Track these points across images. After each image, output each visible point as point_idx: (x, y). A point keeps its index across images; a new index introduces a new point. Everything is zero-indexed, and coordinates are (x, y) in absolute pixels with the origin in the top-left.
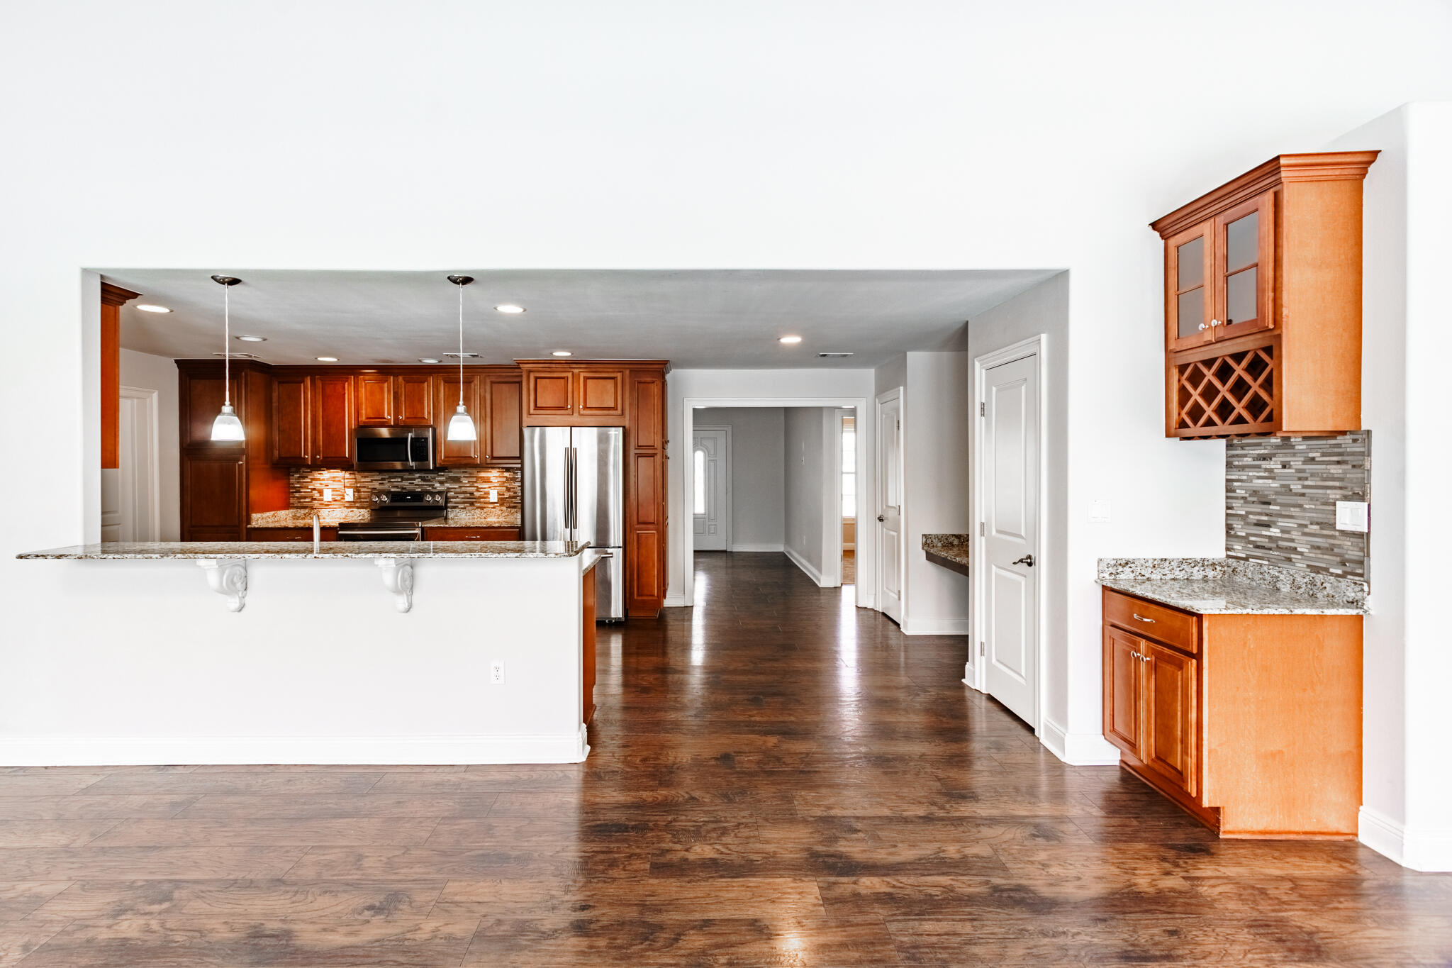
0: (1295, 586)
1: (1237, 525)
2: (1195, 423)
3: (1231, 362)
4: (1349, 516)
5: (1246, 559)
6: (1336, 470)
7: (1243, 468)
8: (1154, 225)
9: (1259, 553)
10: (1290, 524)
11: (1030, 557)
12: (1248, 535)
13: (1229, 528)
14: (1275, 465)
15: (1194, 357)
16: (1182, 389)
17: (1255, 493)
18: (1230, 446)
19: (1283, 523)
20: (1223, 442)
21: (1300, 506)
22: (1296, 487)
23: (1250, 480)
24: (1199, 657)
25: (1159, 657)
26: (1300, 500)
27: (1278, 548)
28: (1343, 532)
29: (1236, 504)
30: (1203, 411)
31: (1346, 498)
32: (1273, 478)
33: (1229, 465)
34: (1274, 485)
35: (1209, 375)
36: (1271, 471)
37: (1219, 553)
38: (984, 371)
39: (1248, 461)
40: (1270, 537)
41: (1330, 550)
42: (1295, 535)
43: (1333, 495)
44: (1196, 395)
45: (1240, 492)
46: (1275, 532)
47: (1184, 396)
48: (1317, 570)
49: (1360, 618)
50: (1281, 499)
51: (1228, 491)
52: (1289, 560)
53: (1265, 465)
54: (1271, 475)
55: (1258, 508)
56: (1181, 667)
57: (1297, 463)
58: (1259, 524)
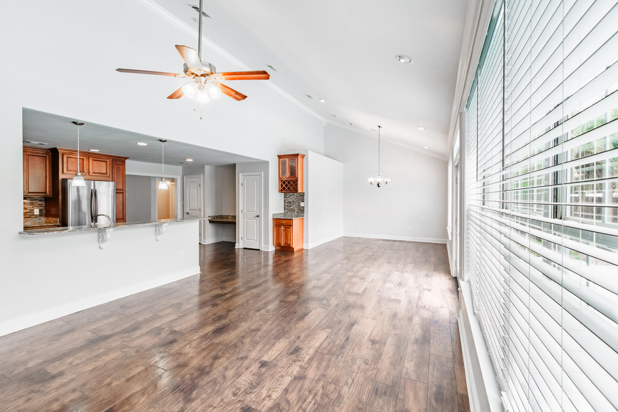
0: (295, 215)
1: (286, 207)
2: (284, 190)
3: (290, 181)
4: (302, 204)
5: (287, 212)
6: (300, 198)
7: (287, 198)
8: (278, 156)
9: (289, 211)
10: (294, 206)
11: (258, 215)
12: (288, 208)
13: (285, 208)
14: (292, 197)
15: (284, 179)
16: (281, 184)
17: (289, 202)
18: (284, 194)
19: (293, 206)
20: (284, 193)
21: (296, 203)
22: (295, 200)
23: (288, 200)
24: (292, 226)
25: (285, 228)
26: (296, 202)
27: (292, 210)
28: (301, 207)
29: (286, 203)
30: (285, 188)
31: (302, 202)
32: (292, 199)
33: (285, 197)
34: (292, 200)
35: (286, 183)
36: (291, 198)
37: (283, 212)
38: (242, 176)
39: (288, 196)
40: (291, 209)
41: (299, 209)
42: (295, 208)
43: (300, 201)
44: (284, 186)
45: (286, 202)
46: (292, 208)
47: (282, 186)
48: (298, 212)
49: (303, 218)
50: (293, 202)
51: (284, 201)
52: (294, 212)
53: (290, 197)
54: (291, 199)
55: (289, 204)
56: (289, 228)
57: (295, 197)
58: (290, 207)
